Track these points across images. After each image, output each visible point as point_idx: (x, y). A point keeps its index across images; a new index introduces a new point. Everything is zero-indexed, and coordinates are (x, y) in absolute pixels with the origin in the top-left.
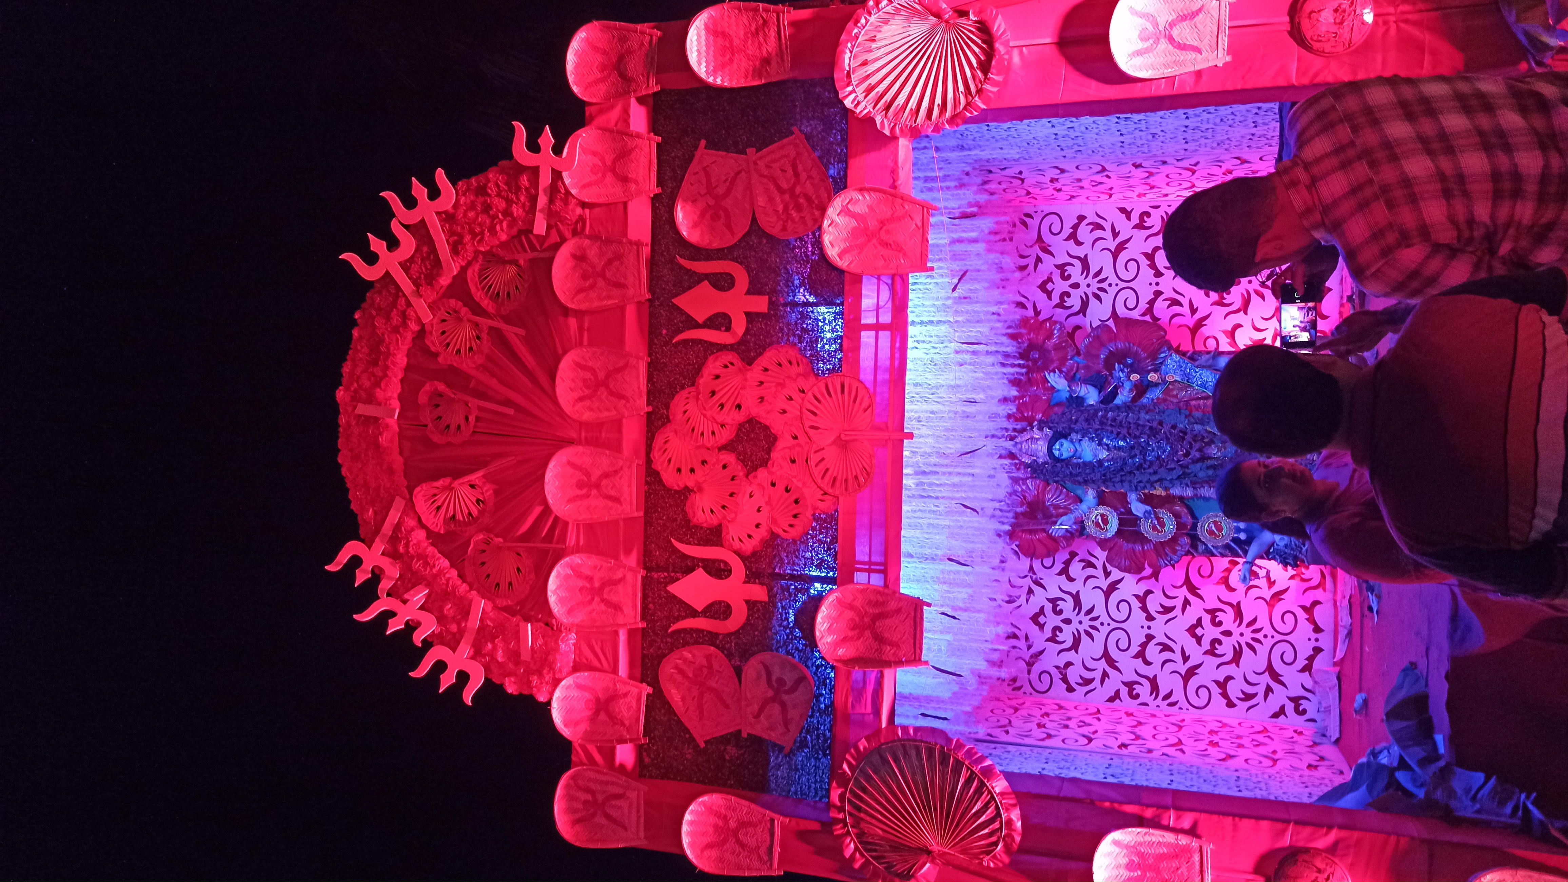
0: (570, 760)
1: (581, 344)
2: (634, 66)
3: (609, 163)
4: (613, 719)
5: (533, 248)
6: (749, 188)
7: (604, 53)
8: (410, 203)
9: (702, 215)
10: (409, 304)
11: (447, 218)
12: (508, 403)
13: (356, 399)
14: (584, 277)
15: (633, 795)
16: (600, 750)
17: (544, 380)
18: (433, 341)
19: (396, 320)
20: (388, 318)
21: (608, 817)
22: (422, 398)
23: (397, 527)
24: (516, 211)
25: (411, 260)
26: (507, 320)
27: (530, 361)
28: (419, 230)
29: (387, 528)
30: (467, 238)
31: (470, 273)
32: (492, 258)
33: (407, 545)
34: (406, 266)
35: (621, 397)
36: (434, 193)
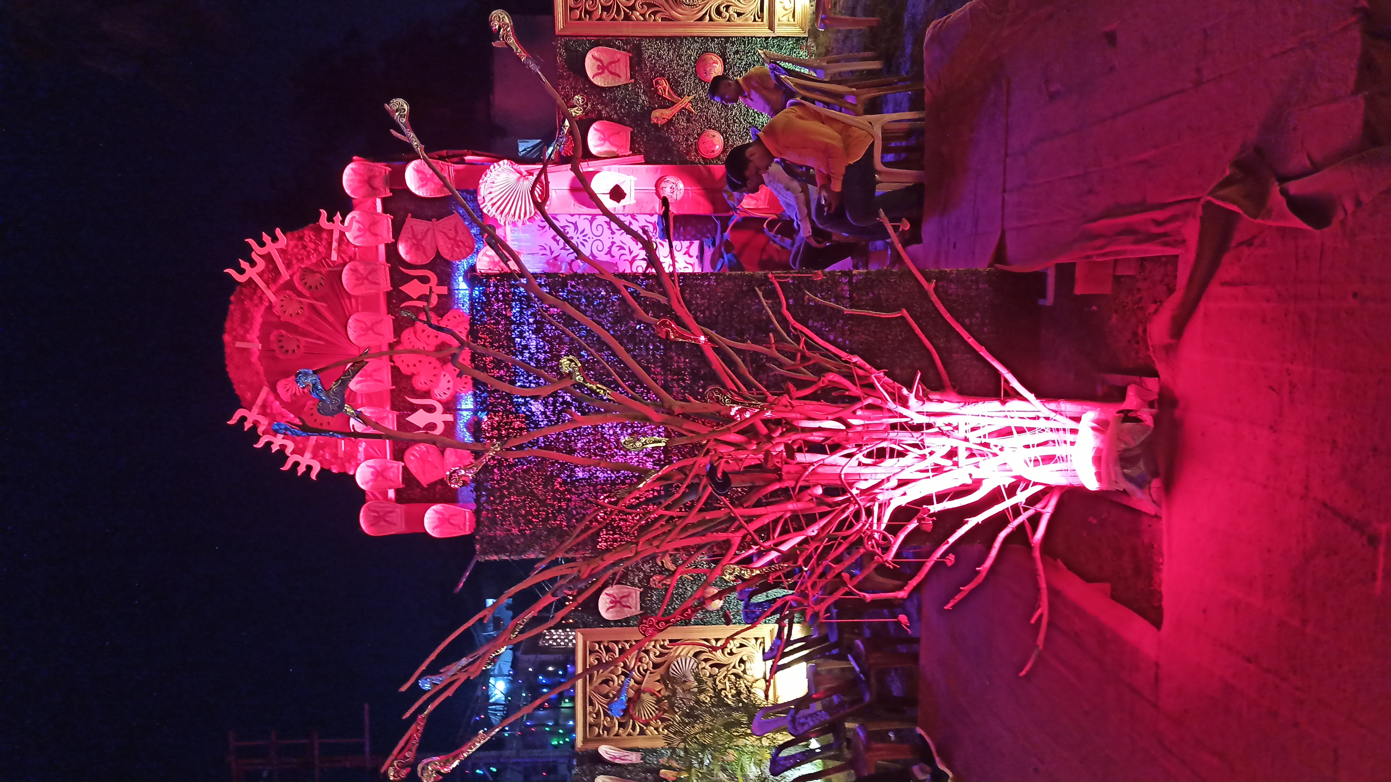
0: (365, 499)
1: (358, 311)
2: (378, 183)
3: (367, 227)
4: (385, 478)
5: (329, 266)
6: (434, 236)
7: (361, 175)
8: (262, 244)
9: (411, 248)
10: (263, 293)
11: (282, 252)
12: (320, 338)
13: (235, 339)
14: (357, 279)
15: (398, 510)
16: (380, 493)
17: (339, 328)
18: (277, 310)
19: (256, 301)
20: (251, 299)
21: (386, 521)
22: (272, 338)
23: (265, 401)
24: (321, 249)
25: (263, 271)
26: (316, 299)
27: (331, 319)
28: (268, 258)
29: (259, 401)
30: (294, 261)
31: (295, 277)
32: (308, 271)
33: (272, 409)
34: (261, 275)
35: (380, 334)
36: (275, 239)
